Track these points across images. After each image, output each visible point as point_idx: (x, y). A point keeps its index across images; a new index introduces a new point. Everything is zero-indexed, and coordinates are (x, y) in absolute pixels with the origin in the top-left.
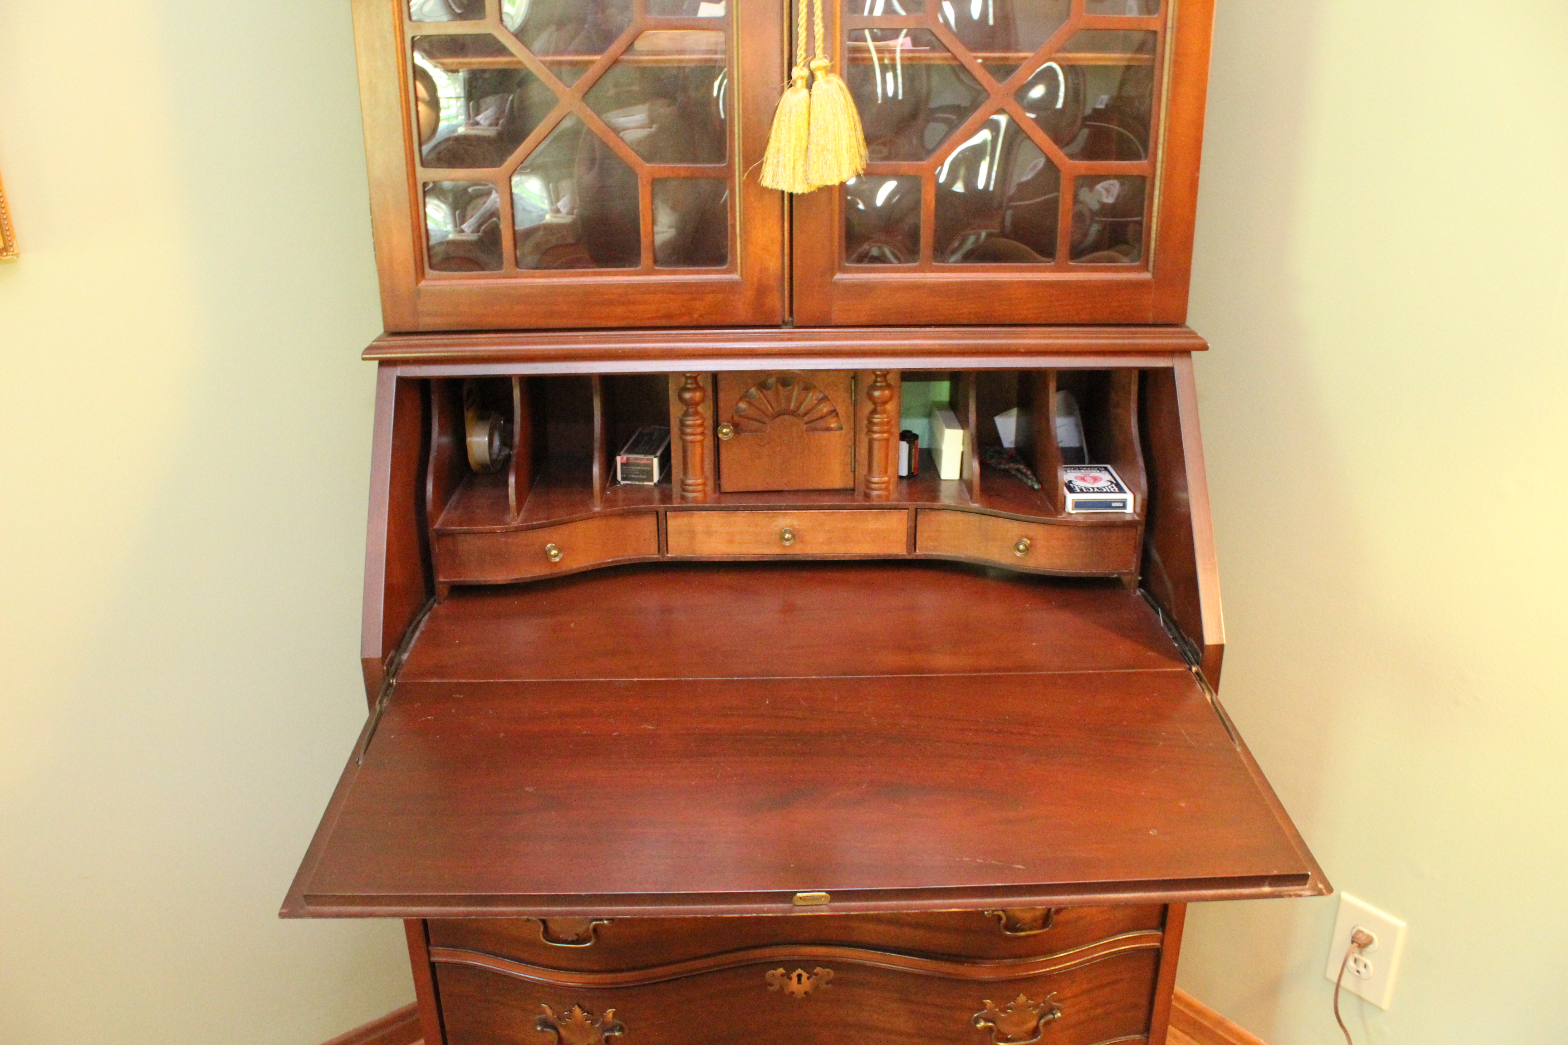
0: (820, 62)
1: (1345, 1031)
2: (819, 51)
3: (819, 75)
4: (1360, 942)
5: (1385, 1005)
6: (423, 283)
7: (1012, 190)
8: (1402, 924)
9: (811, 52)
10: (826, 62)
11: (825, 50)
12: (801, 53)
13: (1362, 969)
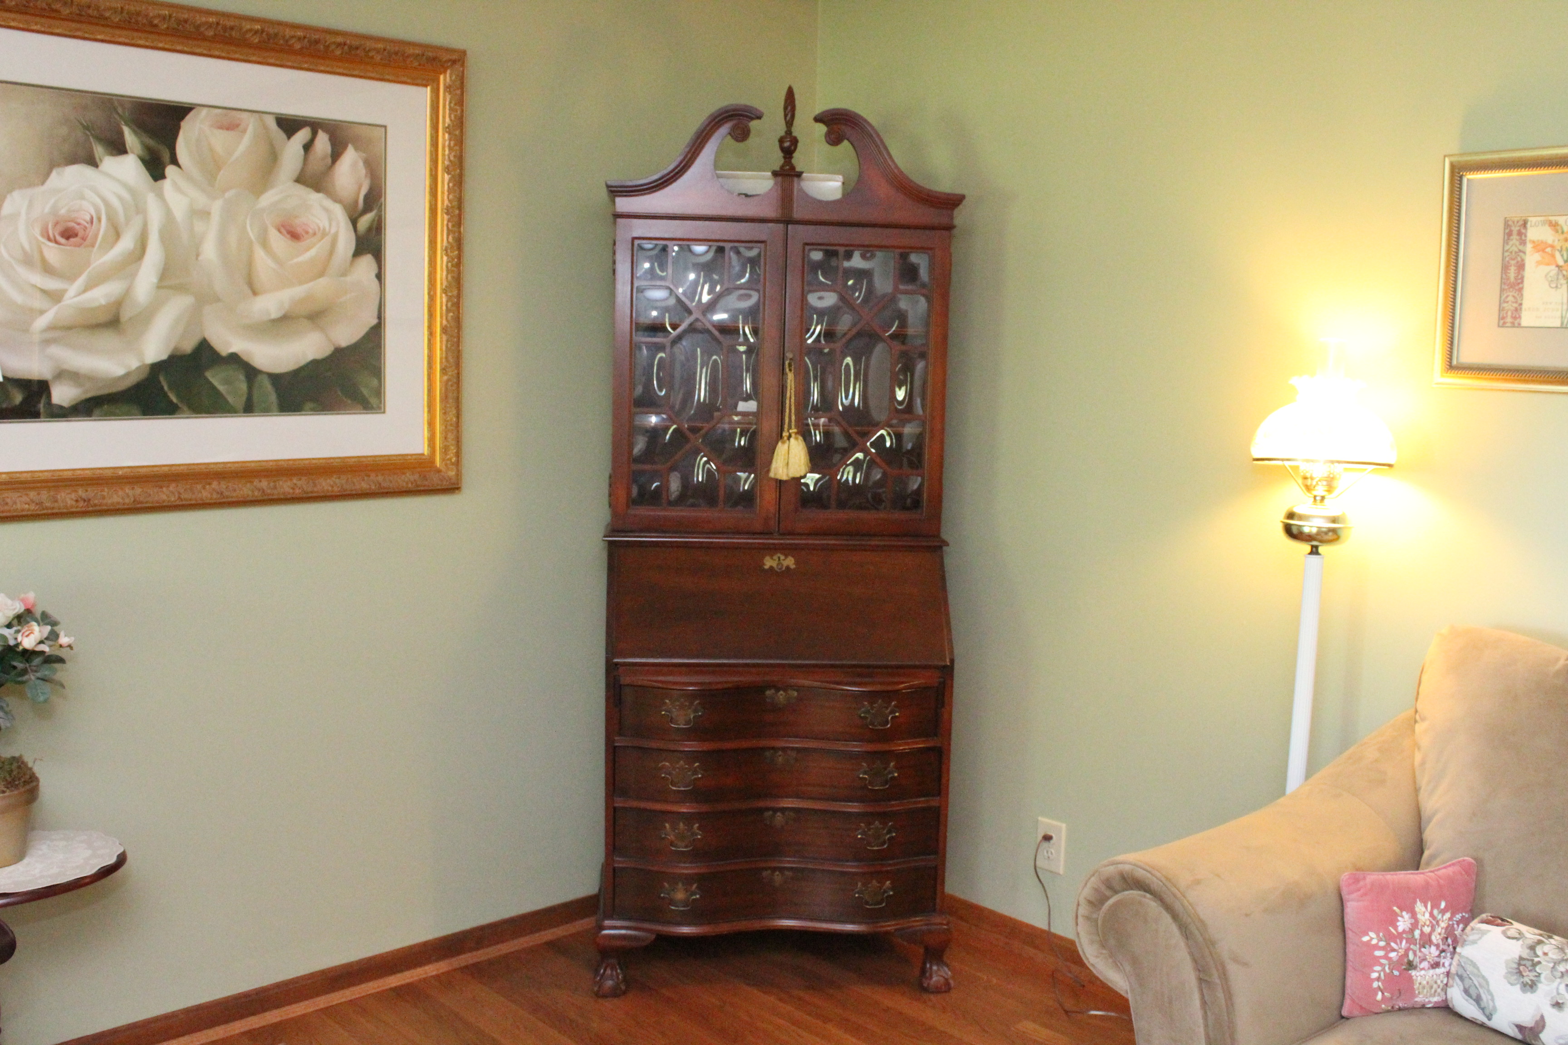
0: (793, 430)
1: (1045, 891)
2: (793, 426)
3: (793, 435)
4: (1047, 838)
5: (1061, 872)
6: (629, 511)
7: (870, 483)
8: (1064, 826)
9: (790, 427)
10: (795, 430)
11: (795, 426)
12: (786, 426)
13: (1050, 855)
